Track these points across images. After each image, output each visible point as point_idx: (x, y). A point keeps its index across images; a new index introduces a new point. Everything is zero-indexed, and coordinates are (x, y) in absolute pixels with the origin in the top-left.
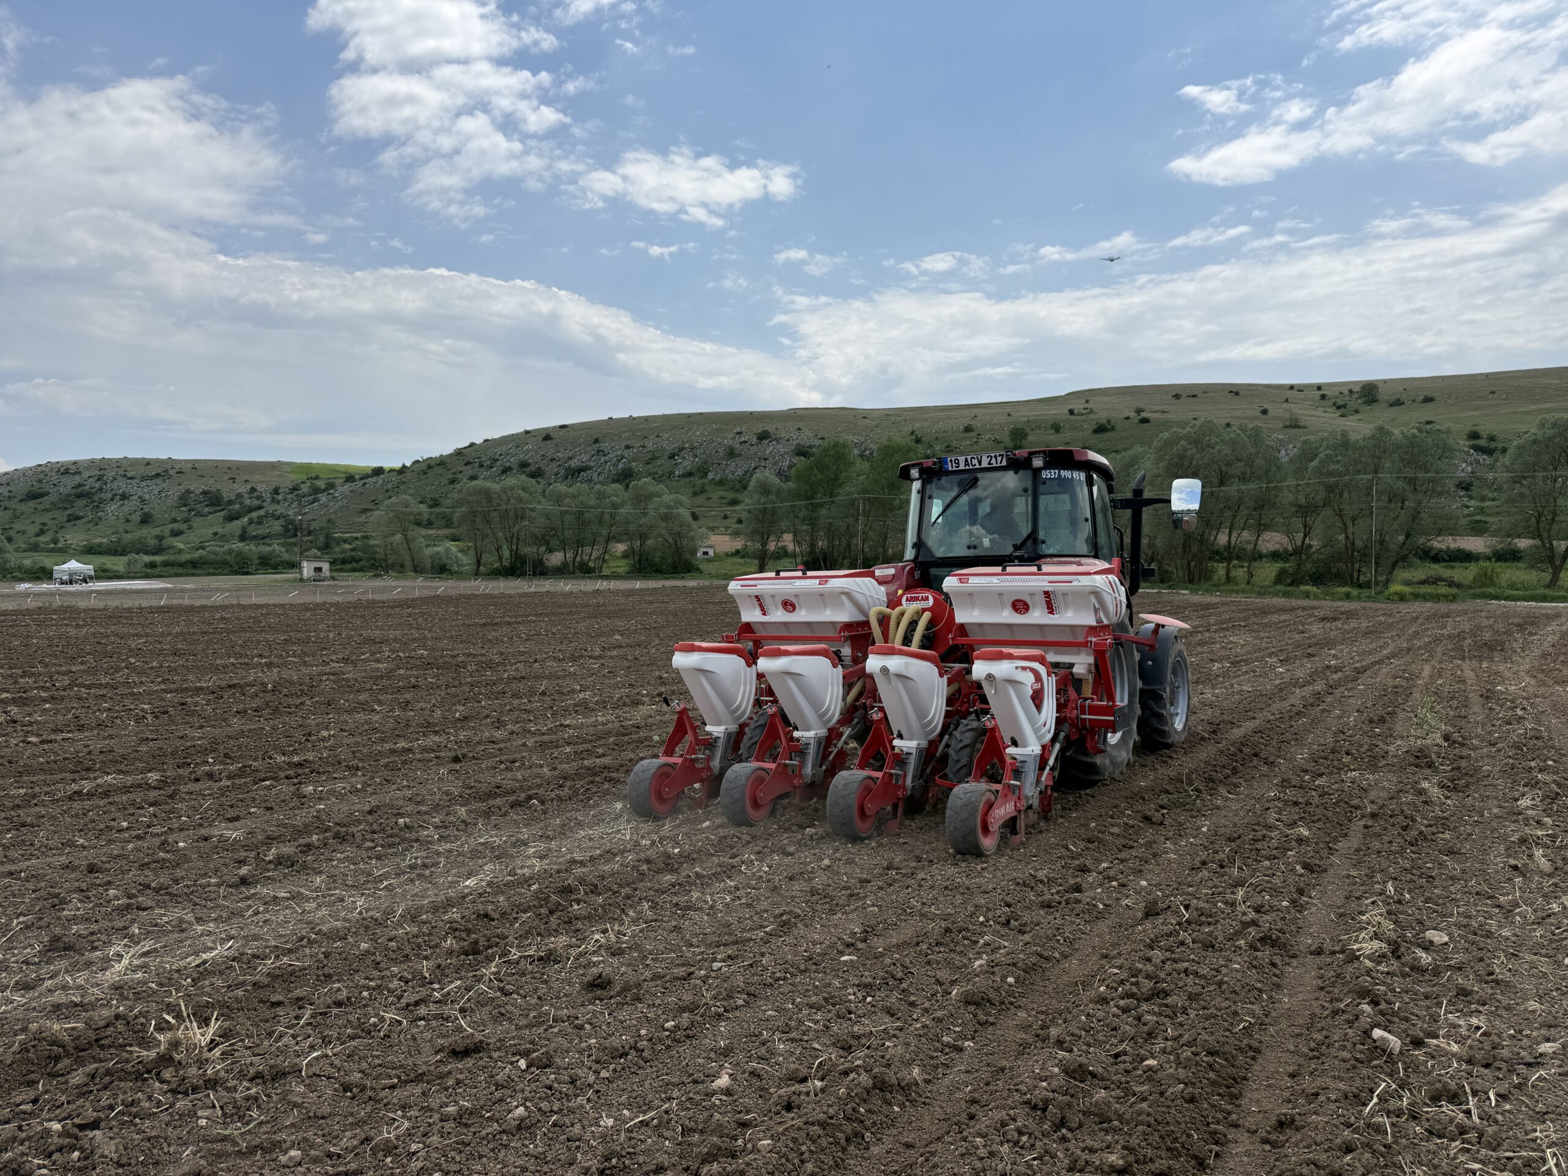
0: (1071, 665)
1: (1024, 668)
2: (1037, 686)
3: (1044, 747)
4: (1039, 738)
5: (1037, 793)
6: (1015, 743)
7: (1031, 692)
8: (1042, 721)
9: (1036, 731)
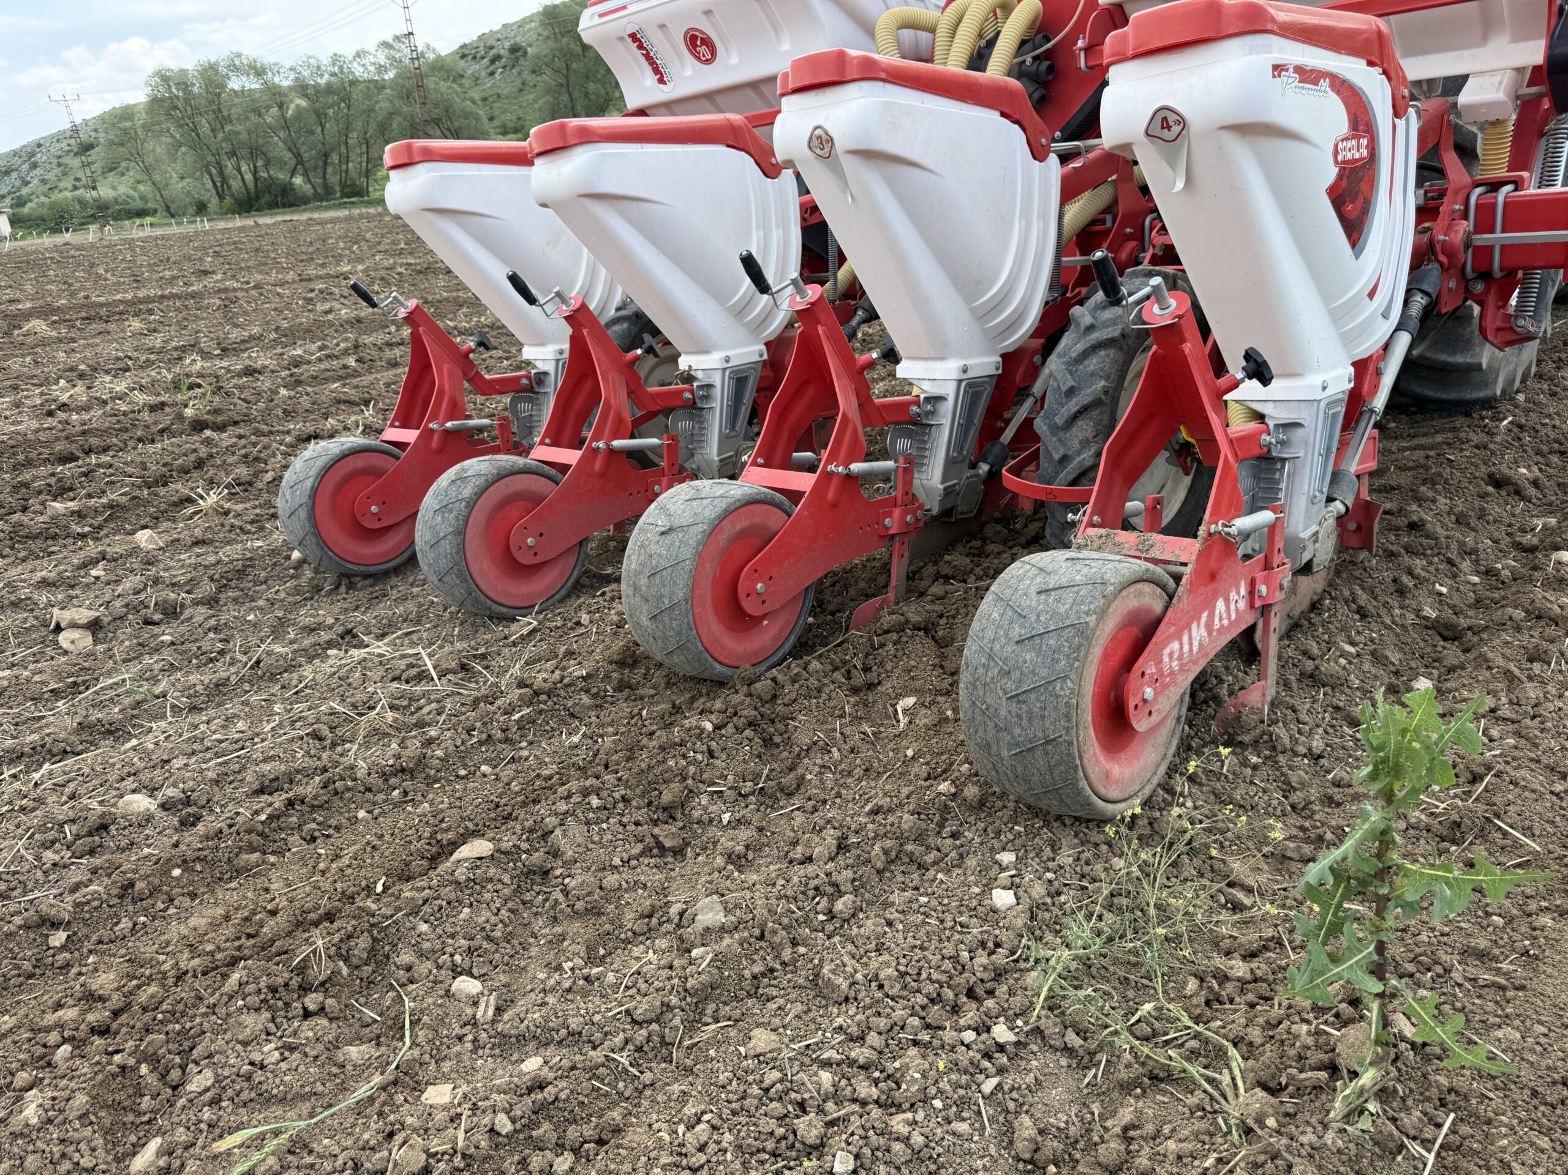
0: (1456, 84)
1: (1308, 76)
2: (1356, 151)
3: (1360, 366)
4: (1347, 339)
5: (1331, 522)
6: (1259, 371)
7: (1333, 172)
8: (1363, 282)
9: (1337, 316)
